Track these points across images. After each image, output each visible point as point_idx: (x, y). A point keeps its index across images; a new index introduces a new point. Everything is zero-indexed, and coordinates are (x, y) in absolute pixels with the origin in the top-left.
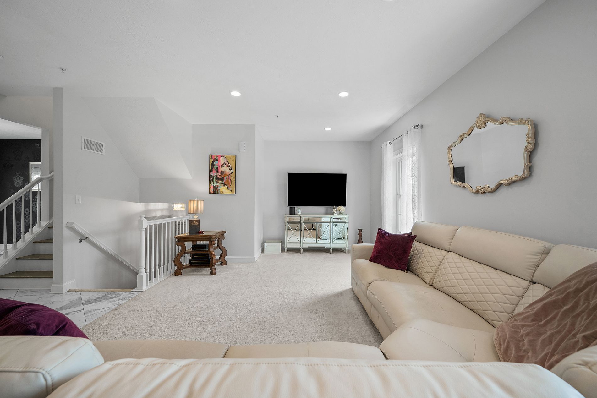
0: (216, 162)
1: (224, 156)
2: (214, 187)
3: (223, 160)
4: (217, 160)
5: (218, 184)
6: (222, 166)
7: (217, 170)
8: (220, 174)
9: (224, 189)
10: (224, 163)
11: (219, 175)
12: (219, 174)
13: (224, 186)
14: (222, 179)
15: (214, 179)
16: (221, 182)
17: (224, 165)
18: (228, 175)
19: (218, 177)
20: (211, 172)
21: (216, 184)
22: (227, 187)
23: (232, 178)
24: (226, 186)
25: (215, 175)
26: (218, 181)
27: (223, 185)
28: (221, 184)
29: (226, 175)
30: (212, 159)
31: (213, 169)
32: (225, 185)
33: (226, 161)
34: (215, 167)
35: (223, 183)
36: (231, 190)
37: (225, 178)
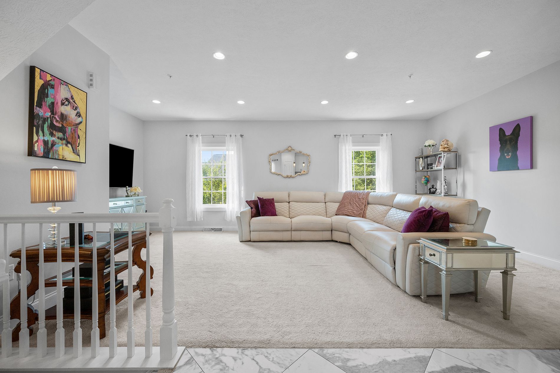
0: (51, 91)
1: (66, 84)
2: (46, 143)
3: (63, 93)
4: (53, 87)
5: (53, 138)
6: (63, 104)
7: (52, 107)
8: (58, 119)
9: (65, 151)
10: (67, 99)
11: (57, 121)
12: (56, 117)
13: (66, 145)
14: (62, 130)
15: (46, 126)
16: (60, 135)
17: (67, 103)
18: (74, 125)
19: (55, 123)
20: (38, 108)
21: (48, 138)
22: (72, 148)
23: (80, 133)
24: (69, 145)
25: (48, 118)
26: (54, 132)
27: (64, 142)
28: (61, 139)
29: (70, 124)
30: (40, 78)
31: (43, 103)
32: (68, 142)
33: (70, 96)
34: (49, 100)
35: (64, 139)
36: (79, 155)
37: (69, 129)
